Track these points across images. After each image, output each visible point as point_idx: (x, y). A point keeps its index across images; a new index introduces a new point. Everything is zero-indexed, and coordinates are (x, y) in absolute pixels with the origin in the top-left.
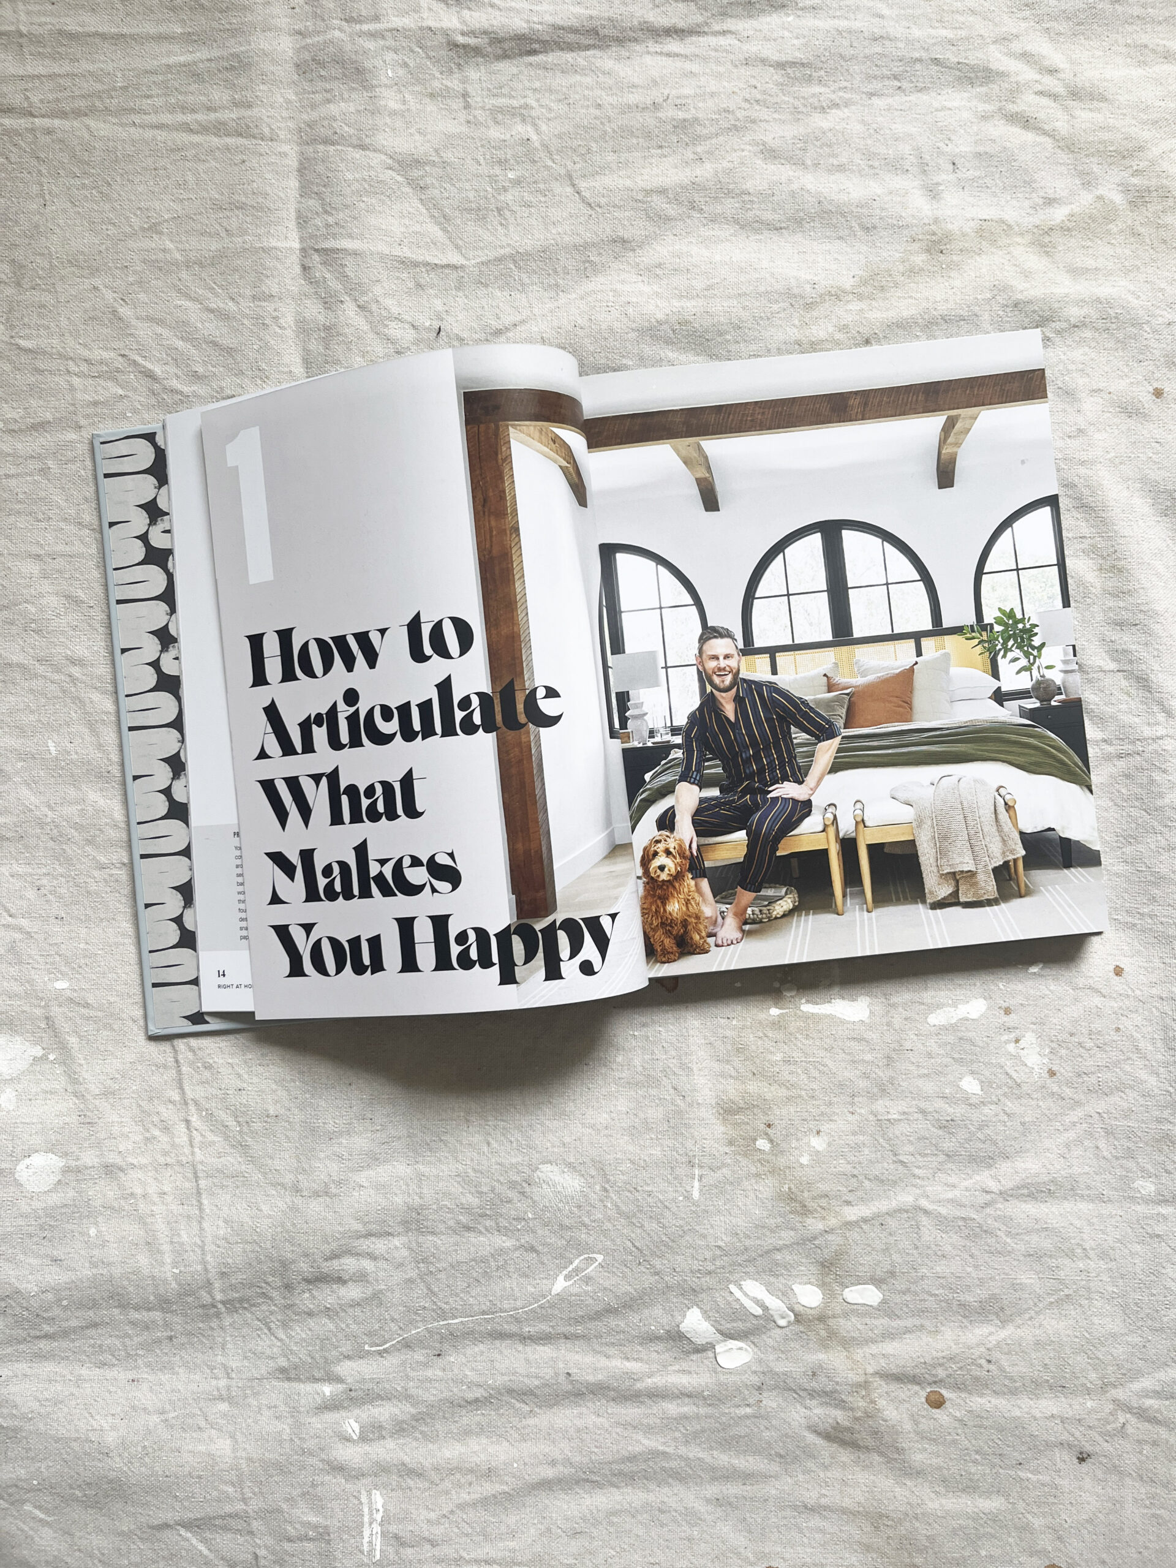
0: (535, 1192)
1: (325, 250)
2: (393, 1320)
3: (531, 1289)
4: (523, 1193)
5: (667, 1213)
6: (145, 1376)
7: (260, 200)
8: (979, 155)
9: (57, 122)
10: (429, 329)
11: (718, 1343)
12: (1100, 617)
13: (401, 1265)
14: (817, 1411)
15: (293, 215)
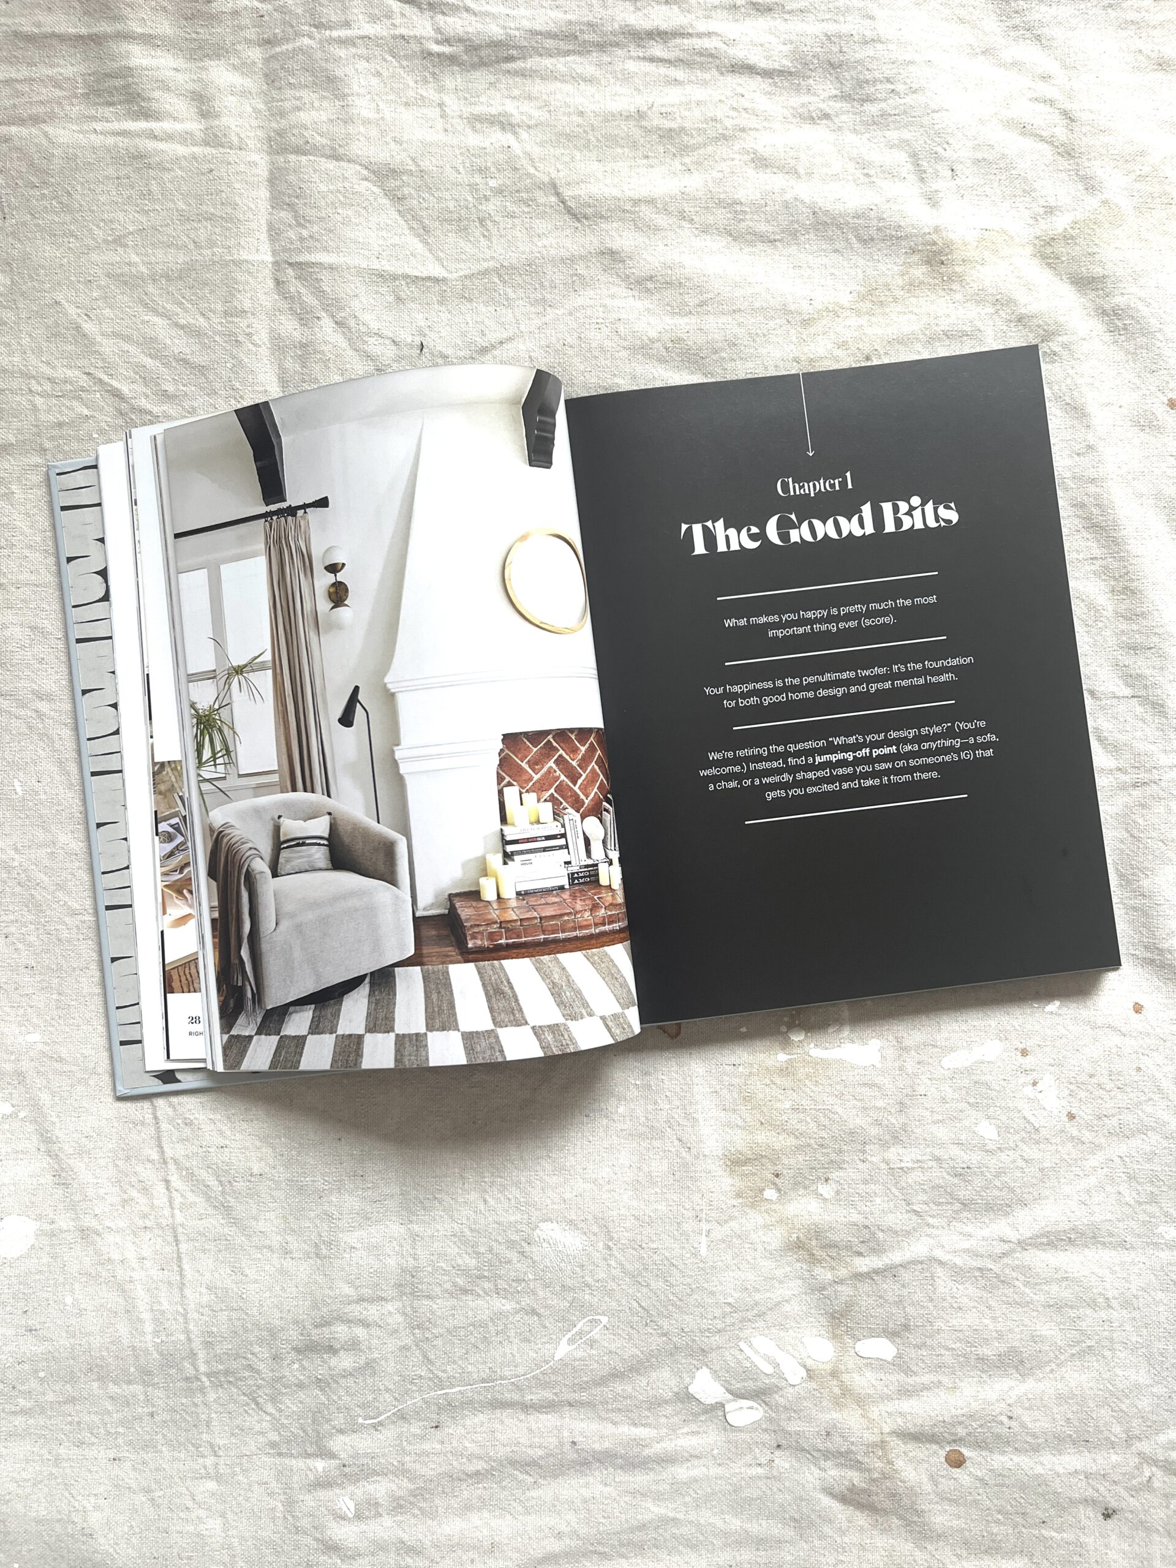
0: (535, 1251)
1: (301, 263)
2: (387, 1390)
3: (533, 1354)
4: (522, 1253)
5: (675, 1272)
6: (127, 1454)
7: (229, 210)
8: (977, 162)
9: (14, 129)
10: (411, 346)
11: (728, 1402)
12: (1112, 641)
13: (396, 1331)
14: (832, 1473)
15: (264, 228)
